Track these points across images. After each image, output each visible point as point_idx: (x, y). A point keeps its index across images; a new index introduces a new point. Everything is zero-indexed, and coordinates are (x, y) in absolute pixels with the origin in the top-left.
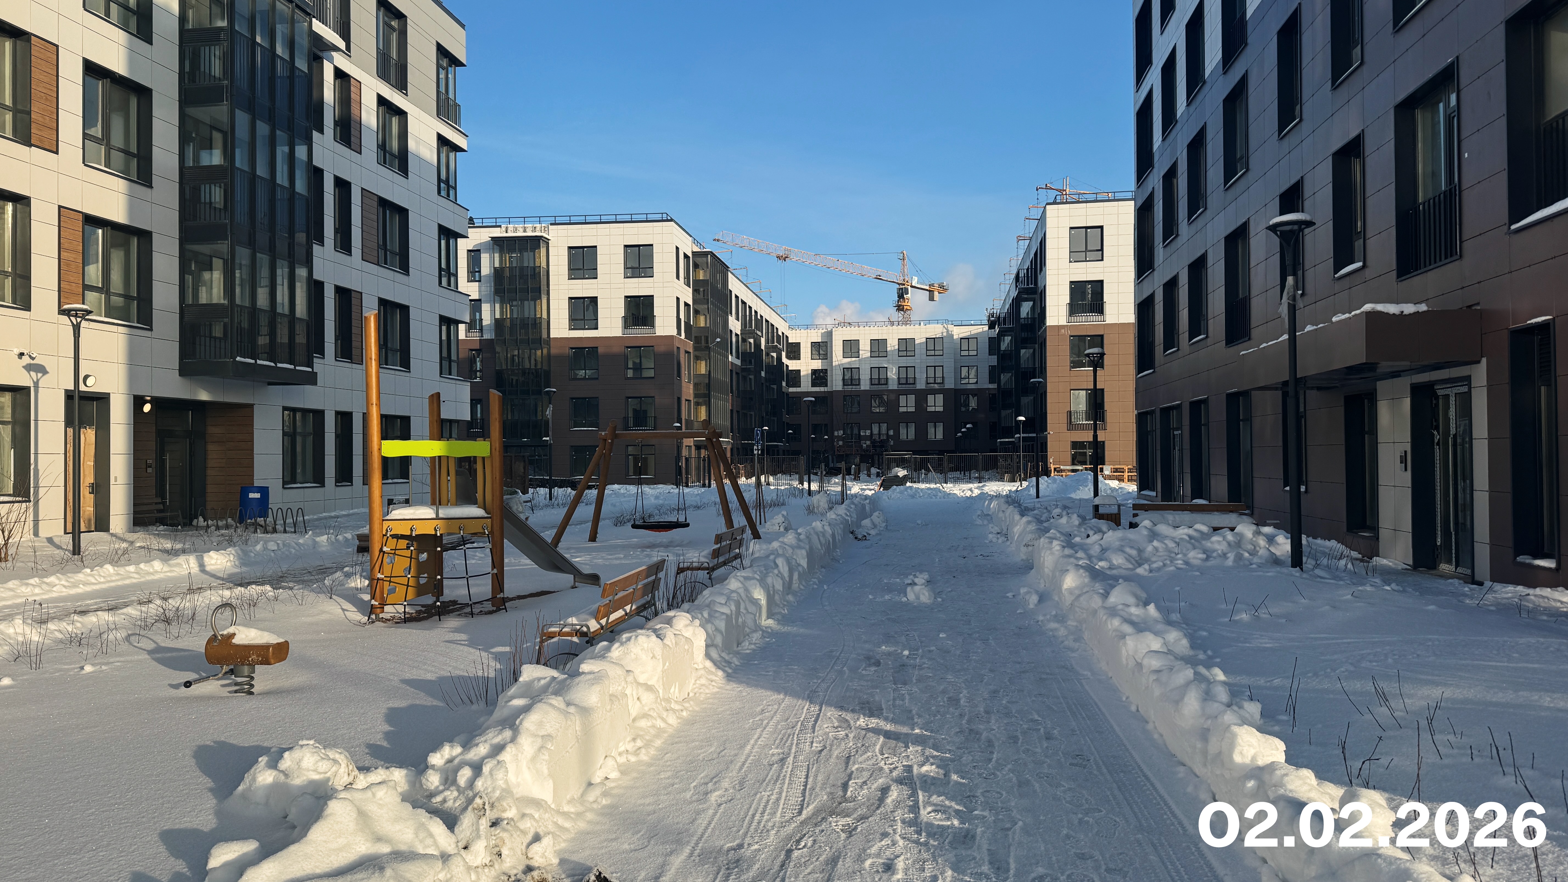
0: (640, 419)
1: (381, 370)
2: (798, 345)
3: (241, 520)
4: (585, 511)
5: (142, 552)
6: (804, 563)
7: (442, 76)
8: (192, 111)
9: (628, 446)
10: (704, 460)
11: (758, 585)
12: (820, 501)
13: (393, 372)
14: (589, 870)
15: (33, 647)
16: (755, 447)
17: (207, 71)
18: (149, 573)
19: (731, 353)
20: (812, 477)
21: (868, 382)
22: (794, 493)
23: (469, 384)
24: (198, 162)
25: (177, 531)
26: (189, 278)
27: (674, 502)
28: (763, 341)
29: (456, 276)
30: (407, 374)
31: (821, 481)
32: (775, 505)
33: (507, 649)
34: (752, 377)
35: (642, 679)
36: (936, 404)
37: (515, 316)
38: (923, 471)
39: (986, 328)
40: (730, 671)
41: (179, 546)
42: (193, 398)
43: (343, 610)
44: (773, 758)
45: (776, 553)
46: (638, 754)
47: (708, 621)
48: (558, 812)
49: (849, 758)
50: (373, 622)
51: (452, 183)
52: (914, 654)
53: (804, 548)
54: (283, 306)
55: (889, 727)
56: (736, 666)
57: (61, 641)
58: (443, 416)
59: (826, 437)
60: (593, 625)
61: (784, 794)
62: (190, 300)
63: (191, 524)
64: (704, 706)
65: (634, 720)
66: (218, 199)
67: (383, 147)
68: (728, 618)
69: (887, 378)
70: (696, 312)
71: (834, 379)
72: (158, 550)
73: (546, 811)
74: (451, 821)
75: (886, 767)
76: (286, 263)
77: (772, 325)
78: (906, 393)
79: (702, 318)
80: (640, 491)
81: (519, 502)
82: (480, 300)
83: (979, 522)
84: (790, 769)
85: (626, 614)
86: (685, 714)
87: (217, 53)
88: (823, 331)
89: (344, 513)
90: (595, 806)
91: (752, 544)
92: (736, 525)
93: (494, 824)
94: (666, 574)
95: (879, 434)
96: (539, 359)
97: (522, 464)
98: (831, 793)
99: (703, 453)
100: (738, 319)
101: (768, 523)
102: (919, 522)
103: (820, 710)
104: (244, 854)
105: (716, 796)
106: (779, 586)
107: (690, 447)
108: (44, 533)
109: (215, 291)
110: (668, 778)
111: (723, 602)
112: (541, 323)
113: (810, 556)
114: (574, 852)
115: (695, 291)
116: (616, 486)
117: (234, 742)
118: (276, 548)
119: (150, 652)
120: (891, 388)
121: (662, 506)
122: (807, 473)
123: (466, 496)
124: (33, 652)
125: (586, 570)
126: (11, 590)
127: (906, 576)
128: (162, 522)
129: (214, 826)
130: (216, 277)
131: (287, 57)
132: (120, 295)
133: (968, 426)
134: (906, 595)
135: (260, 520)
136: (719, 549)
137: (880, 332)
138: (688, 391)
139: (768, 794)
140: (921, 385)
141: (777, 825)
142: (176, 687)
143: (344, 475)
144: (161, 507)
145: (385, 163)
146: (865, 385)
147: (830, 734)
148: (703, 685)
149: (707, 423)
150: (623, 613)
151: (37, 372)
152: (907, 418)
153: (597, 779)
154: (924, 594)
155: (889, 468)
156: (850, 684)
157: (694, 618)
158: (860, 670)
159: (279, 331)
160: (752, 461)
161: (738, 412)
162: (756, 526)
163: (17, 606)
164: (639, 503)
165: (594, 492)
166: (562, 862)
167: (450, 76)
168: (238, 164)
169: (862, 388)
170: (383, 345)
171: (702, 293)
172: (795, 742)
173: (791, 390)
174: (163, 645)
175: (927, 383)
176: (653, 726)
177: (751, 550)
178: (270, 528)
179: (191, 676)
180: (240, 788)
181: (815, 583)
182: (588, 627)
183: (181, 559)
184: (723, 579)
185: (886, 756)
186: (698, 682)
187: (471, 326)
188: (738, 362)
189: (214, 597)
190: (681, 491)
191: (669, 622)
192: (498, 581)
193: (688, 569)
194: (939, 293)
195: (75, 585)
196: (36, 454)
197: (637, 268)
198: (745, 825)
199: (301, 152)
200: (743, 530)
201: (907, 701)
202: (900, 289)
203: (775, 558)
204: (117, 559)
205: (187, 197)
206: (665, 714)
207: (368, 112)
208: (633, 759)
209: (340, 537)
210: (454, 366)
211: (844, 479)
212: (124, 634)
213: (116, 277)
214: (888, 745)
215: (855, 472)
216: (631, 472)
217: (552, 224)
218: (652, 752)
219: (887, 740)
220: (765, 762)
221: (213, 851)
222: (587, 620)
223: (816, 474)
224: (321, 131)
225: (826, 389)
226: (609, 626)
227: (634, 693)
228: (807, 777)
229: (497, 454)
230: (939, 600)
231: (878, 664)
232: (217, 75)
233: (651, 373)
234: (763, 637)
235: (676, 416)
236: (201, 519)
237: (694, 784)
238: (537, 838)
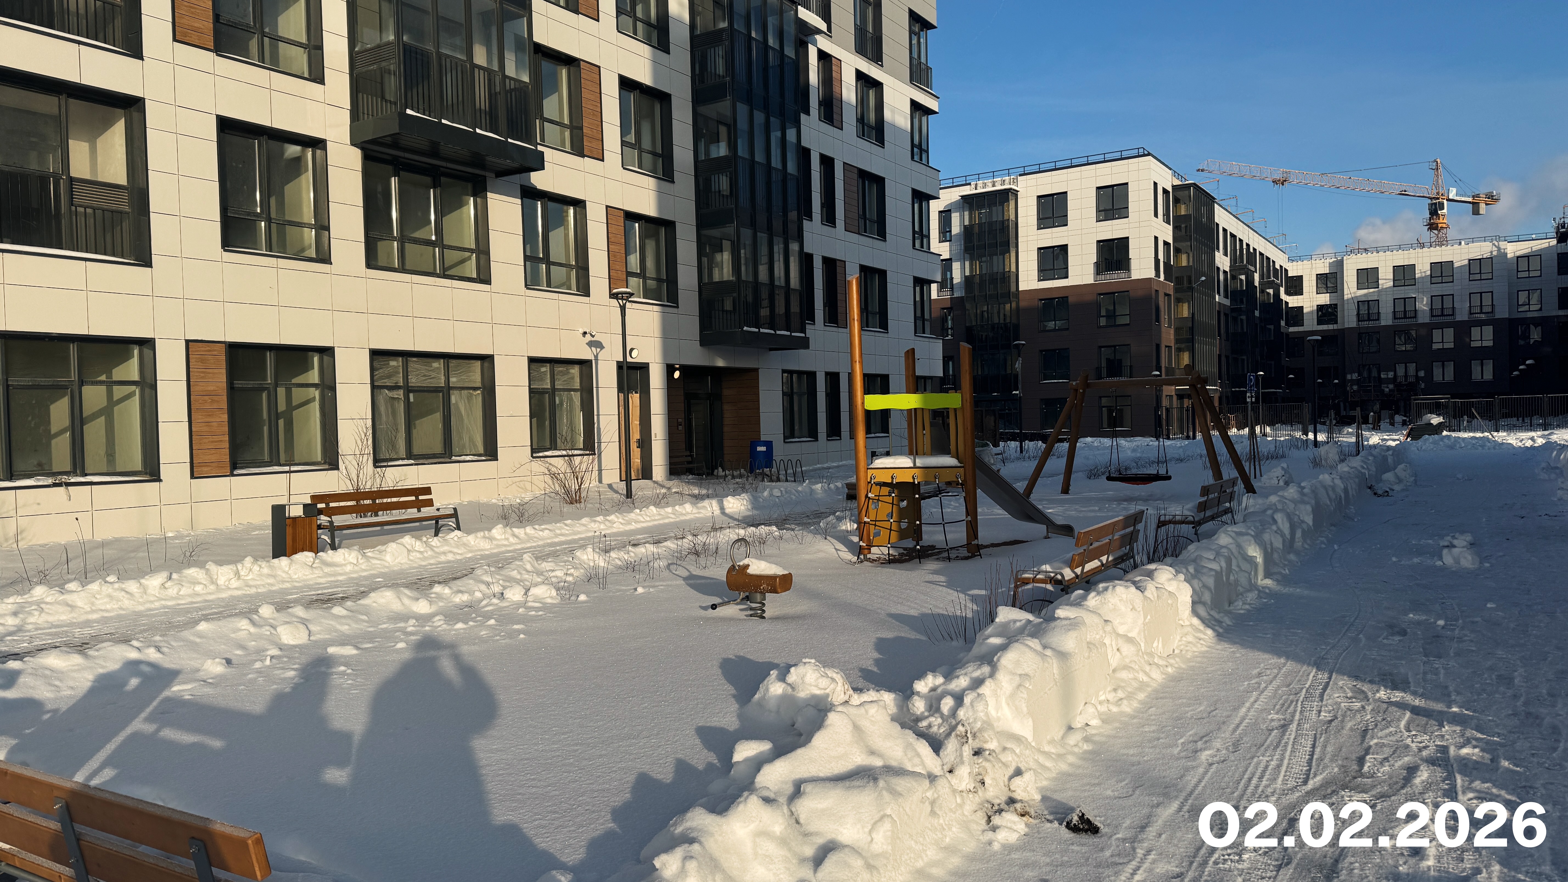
0: (1114, 368)
1: (863, 333)
2: (1300, 278)
3: (752, 471)
4: (1056, 464)
5: (677, 496)
6: (1309, 520)
7: (914, 42)
8: (702, 109)
9: (1100, 397)
10: (1187, 410)
11: (1253, 541)
12: (1330, 454)
13: (873, 334)
14: (1072, 810)
15: (601, 571)
16: (1248, 394)
17: (713, 71)
18: (682, 514)
19: (1219, 293)
20: (1319, 426)
21: (1391, 316)
22: (1294, 444)
23: (941, 341)
24: (709, 155)
25: (702, 479)
26: (705, 260)
27: (1153, 456)
28: (1257, 277)
29: (928, 237)
30: (886, 335)
31: (1330, 432)
32: (1272, 458)
33: (983, 592)
34: (1244, 317)
35: (1121, 630)
36: (1482, 337)
37: (984, 272)
38: (1465, 417)
39: (1554, 242)
40: (1221, 630)
41: (704, 492)
42: (711, 364)
43: (837, 550)
44: (1273, 724)
45: (1274, 507)
46: (1120, 705)
47: (1194, 577)
48: (1039, 751)
49: (1365, 731)
50: (862, 562)
51: (924, 147)
52: (1451, 625)
53: (1308, 503)
54: (780, 281)
55: (1417, 702)
56: (1228, 625)
57: (620, 567)
58: (919, 373)
59: (1336, 381)
60: (1068, 574)
61: (1286, 762)
62: (706, 279)
63: (712, 474)
64: (1191, 664)
65: (1114, 671)
66: (725, 188)
67: (861, 120)
68: (1218, 575)
69: (1416, 310)
70: (1177, 251)
71: (1346, 314)
72: (689, 495)
73: (1027, 748)
74: (936, 746)
75: (1413, 745)
76: (781, 240)
77: (1268, 259)
78: (1441, 326)
79: (1184, 257)
80: (1115, 443)
81: (991, 454)
82: (950, 259)
83: (1543, 476)
84: (1293, 737)
85: (1103, 565)
86: (1170, 670)
87: (721, 53)
88: (1331, 261)
89: (835, 464)
90: (1076, 750)
91: (1245, 499)
92: (1225, 477)
93: (977, 753)
94: (1146, 526)
95: (1406, 376)
96: (1008, 314)
97: (992, 418)
98: (1343, 766)
99: (1187, 403)
100: (1226, 254)
101: (1265, 477)
102: (1460, 476)
103: (1330, 678)
104: (761, 753)
105: (1207, 755)
106: (1278, 543)
107: (1171, 396)
108: (606, 480)
109: (725, 270)
110: (1154, 732)
111: (1212, 557)
112: (1009, 277)
113: (1317, 511)
114: (1056, 791)
115: (1176, 228)
116: (1089, 439)
117: (751, 658)
118: (779, 494)
119: (685, 579)
120: (1420, 321)
121: (1139, 458)
122: (1314, 421)
123: (941, 448)
124: (601, 575)
125: (1059, 521)
126: (584, 525)
127: (1442, 537)
128: (690, 471)
129: (737, 727)
130: (725, 257)
131: (777, 47)
132: (653, 279)
133: (1528, 362)
134: (1441, 558)
135: (767, 470)
136: (1206, 501)
137: (1406, 256)
138: (1168, 336)
139: (1268, 759)
140: (1462, 315)
141: (1278, 791)
142: (705, 608)
143: (834, 431)
144: (690, 459)
145: (863, 135)
146: (1386, 319)
147: (1343, 705)
148: (1189, 643)
149: (1190, 368)
150: (1099, 564)
151: (596, 347)
152: (1443, 356)
153: (1078, 723)
154: (1465, 558)
155: (1420, 416)
156: (1368, 653)
157: (1177, 572)
158: (1380, 639)
159: (777, 302)
160: (1245, 410)
161: (1227, 357)
162: (1249, 479)
163: (588, 538)
164: (1115, 456)
165: (1066, 445)
166: (1044, 799)
167: (922, 40)
168: (740, 153)
169: (1383, 323)
170: (864, 309)
171: (1183, 230)
172: (1299, 709)
173: (1292, 329)
174: (694, 573)
175: (1471, 314)
176: (1135, 679)
177: (1244, 505)
178: (774, 478)
179: (716, 600)
180: (757, 696)
181: (1322, 542)
182: (1062, 575)
183: (706, 503)
184: (1211, 535)
185: (1414, 733)
186: (1184, 639)
187: (942, 285)
188: (1227, 302)
189: (732, 535)
190: (1161, 443)
191: (1150, 574)
192: (972, 528)
193: (1170, 522)
194: (1487, 204)
195: (629, 523)
196: (598, 415)
197: (1110, 210)
198: (1240, 787)
199: (791, 134)
200: (1234, 482)
201: (1442, 676)
202: (1432, 204)
203: (1273, 513)
204: (659, 501)
205: (701, 187)
206: (1147, 668)
207: (848, 89)
208: (1115, 709)
209: (832, 486)
210: (927, 325)
211: (1358, 429)
212: (666, 563)
213: (650, 263)
214: (1417, 722)
215: (1374, 421)
216: (1105, 424)
217: (1021, 175)
218: (1135, 704)
219: (1415, 717)
220: (1263, 727)
221: (736, 747)
222: (1062, 568)
223: (1324, 423)
224: (808, 113)
225: (1335, 327)
226: (1084, 576)
227: (1114, 643)
228: (1314, 746)
229: (968, 405)
230: (1487, 565)
231: (1403, 633)
232: (721, 73)
233: (1126, 320)
234: (1259, 597)
235: (1154, 364)
236: (720, 469)
237: (1182, 740)
238: (1018, 773)
